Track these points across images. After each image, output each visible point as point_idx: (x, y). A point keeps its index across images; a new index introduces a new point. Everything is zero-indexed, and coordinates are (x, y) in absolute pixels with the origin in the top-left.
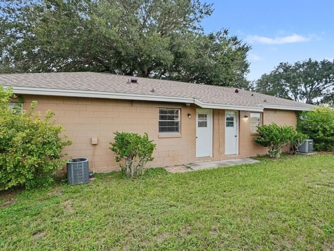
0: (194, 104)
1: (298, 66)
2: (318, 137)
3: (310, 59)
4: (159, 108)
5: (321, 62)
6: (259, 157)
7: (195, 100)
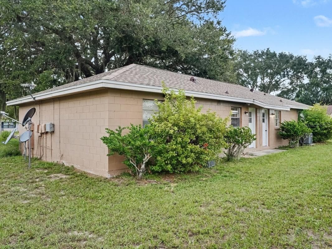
0: (253, 104)
1: (257, 55)
2: (316, 131)
3: (268, 49)
4: (232, 107)
5: (279, 54)
6: (280, 148)
7: (255, 101)
